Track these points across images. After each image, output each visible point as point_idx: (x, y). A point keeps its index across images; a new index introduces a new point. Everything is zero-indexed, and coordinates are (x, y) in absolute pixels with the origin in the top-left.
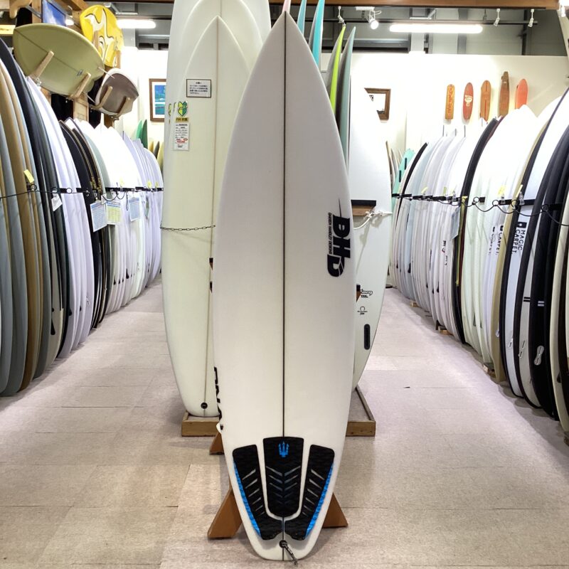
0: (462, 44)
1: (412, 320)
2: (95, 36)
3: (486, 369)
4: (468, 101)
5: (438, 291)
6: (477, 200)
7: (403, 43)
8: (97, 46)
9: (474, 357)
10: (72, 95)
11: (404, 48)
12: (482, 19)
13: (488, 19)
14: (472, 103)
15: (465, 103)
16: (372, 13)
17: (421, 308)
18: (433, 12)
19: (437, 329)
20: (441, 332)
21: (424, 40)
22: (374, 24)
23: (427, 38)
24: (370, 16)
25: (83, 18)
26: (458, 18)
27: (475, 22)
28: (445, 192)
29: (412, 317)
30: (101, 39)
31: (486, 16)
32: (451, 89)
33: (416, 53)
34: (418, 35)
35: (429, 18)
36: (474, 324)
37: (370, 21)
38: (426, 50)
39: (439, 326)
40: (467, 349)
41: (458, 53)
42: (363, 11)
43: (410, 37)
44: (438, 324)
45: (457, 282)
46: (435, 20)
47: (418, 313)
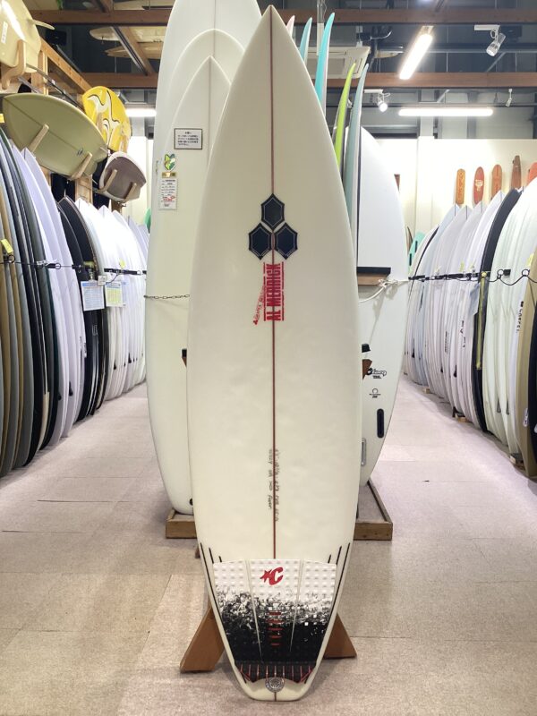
0: (472, 129)
1: (426, 406)
2: (99, 118)
3: (513, 459)
4: (479, 186)
5: (455, 375)
6: (501, 272)
7: (411, 128)
8: (100, 128)
9: (498, 447)
10: (73, 176)
11: (413, 134)
12: (492, 102)
13: (499, 101)
14: (482, 188)
15: (475, 187)
16: (381, 96)
17: (434, 394)
18: (443, 96)
19: (454, 416)
20: (458, 420)
21: (432, 125)
22: (383, 107)
23: (437, 123)
24: (378, 98)
25: (85, 99)
26: (467, 101)
27: (484, 105)
28: (461, 269)
29: (427, 403)
30: (106, 122)
31: (496, 99)
32: (461, 174)
33: (426, 140)
34: (427, 119)
35: (438, 102)
36: (499, 410)
37: (379, 103)
38: (436, 136)
39: (456, 413)
40: (489, 438)
41: (468, 137)
42: (372, 95)
43: (418, 122)
44: (455, 411)
45: (478, 365)
46: (445, 104)
47: (432, 400)
